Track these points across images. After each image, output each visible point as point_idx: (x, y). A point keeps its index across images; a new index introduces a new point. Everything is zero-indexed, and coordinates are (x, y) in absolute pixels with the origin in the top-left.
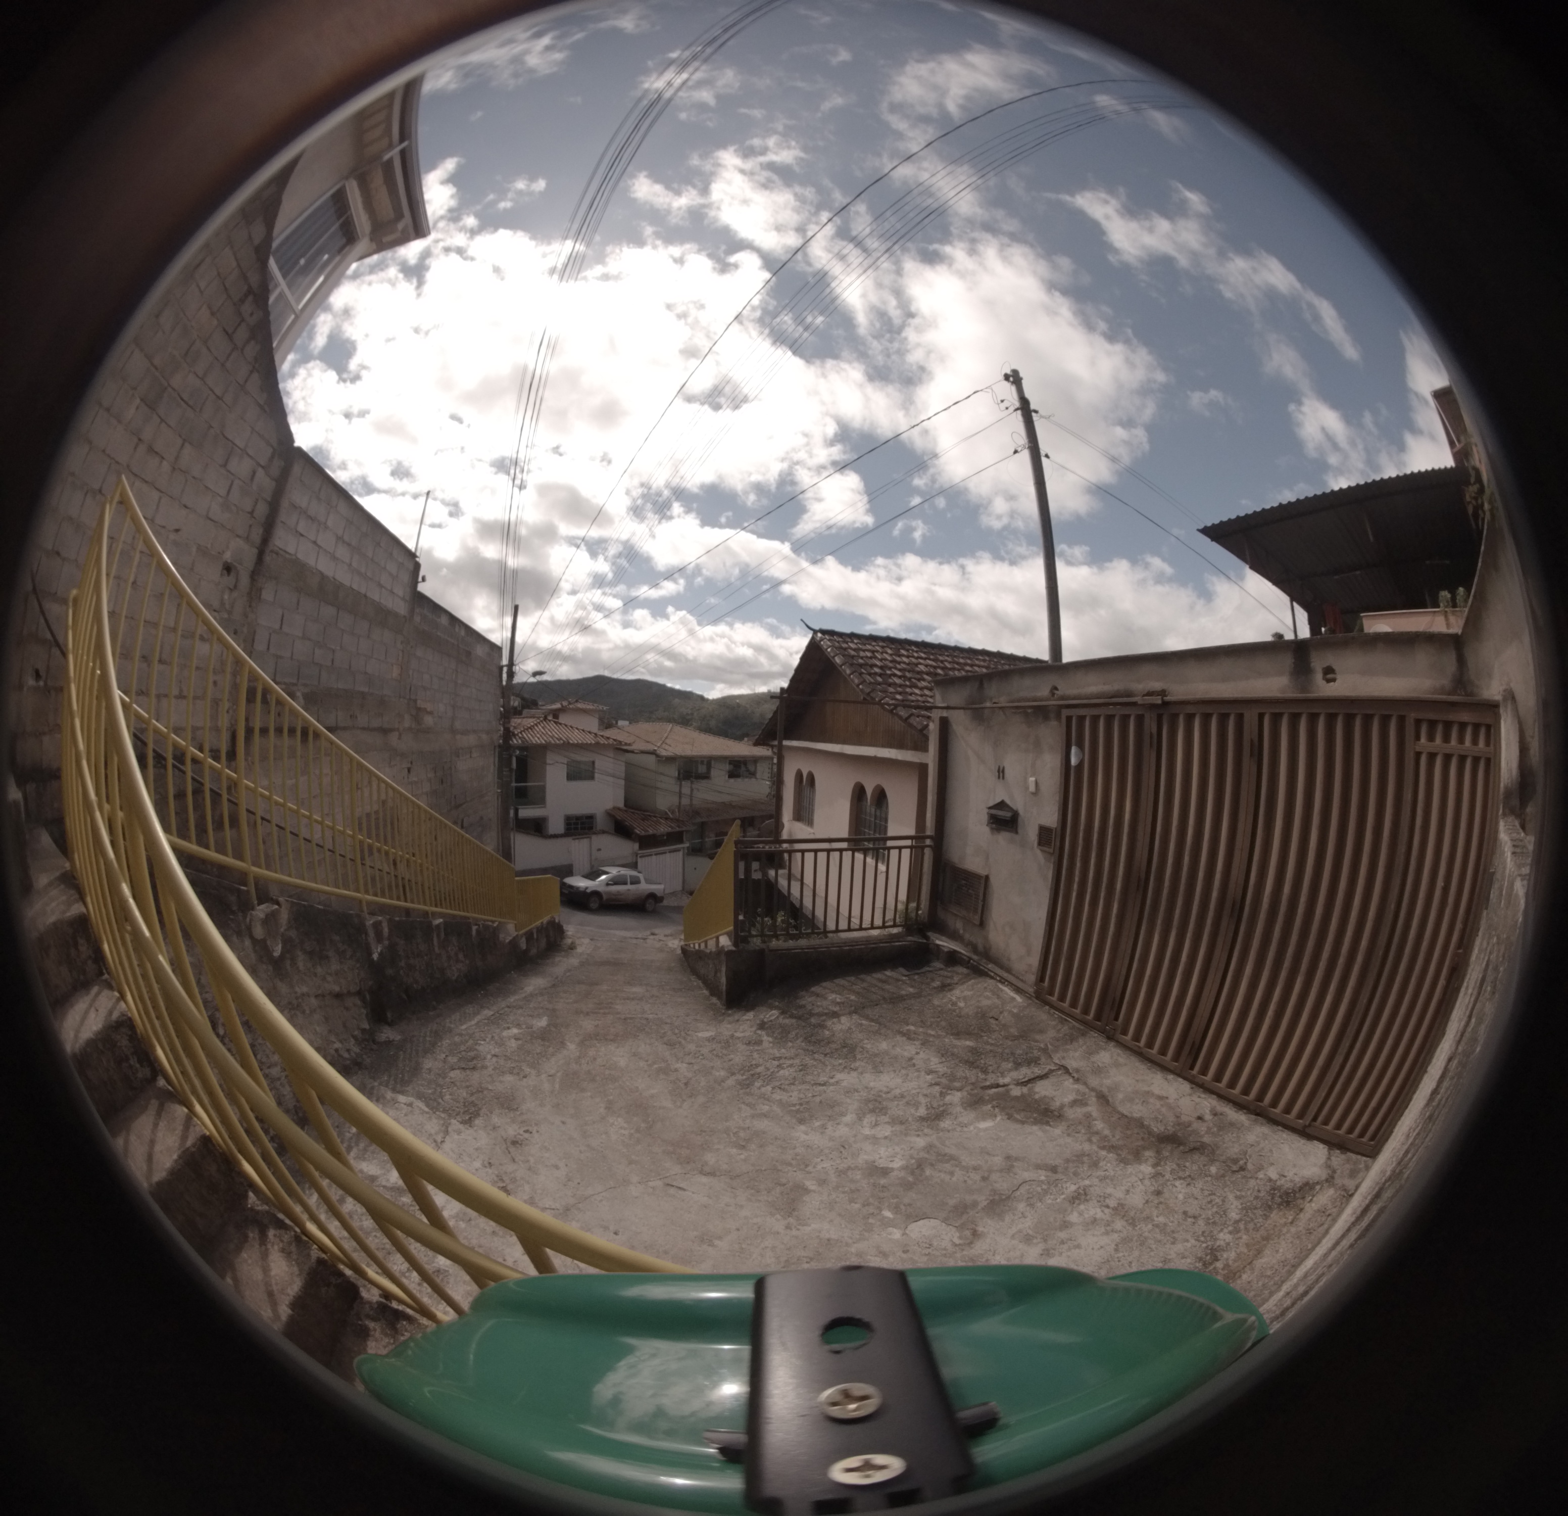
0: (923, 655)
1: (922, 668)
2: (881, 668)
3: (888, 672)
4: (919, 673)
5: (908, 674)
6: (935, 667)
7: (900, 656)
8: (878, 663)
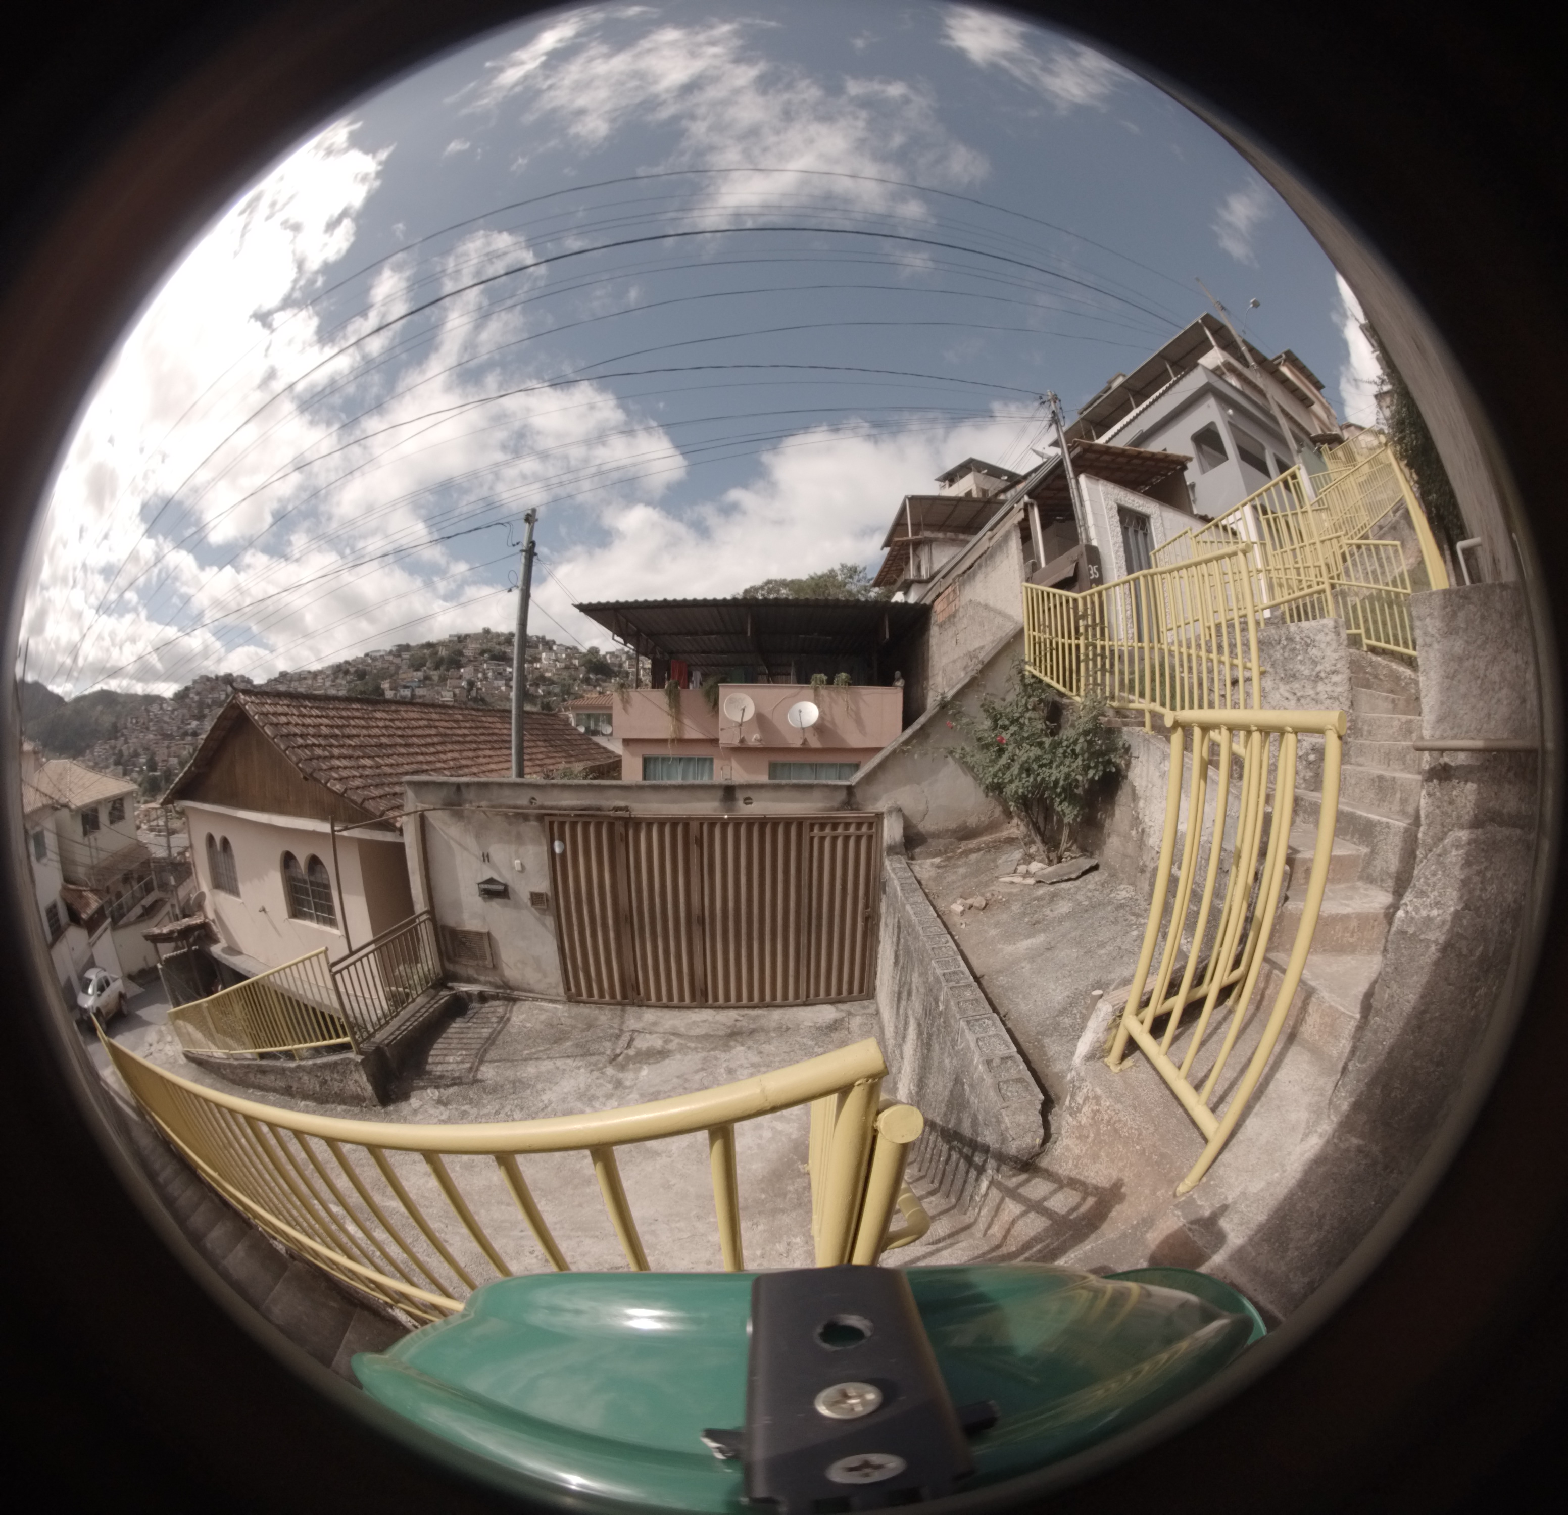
0: (318, 712)
1: (325, 730)
2: (302, 736)
3: (309, 742)
4: (326, 737)
5: (323, 742)
6: (332, 727)
7: (304, 716)
8: (297, 731)
